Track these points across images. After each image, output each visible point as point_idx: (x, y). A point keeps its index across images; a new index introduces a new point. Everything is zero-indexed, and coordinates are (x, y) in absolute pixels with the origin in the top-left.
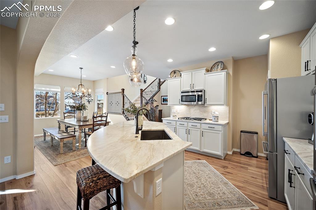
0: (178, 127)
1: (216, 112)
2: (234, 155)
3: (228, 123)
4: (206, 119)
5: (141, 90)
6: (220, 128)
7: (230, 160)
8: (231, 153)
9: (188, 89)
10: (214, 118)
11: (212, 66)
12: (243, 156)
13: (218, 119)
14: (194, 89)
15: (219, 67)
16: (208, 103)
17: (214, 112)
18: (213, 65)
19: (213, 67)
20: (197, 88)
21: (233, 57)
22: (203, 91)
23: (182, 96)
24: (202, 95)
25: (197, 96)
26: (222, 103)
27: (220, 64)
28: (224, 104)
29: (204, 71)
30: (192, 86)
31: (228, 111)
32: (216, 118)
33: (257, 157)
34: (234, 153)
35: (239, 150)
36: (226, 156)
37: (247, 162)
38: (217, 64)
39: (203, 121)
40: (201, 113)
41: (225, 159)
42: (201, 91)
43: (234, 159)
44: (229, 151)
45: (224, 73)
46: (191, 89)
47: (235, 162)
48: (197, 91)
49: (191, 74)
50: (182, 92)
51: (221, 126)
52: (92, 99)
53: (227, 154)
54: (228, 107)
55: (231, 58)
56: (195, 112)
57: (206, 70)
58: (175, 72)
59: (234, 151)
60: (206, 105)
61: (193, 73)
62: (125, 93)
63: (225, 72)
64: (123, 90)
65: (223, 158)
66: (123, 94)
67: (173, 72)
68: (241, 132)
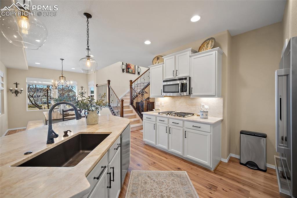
0: (158, 124)
1: (205, 106)
2: (231, 164)
3: (222, 121)
4: (193, 115)
5: (131, 81)
6: (208, 128)
7: (222, 174)
8: (226, 161)
9: (171, 77)
10: (201, 113)
11: (200, 45)
12: (244, 168)
13: (207, 115)
14: (177, 77)
15: (209, 45)
16: (194, 93)
17: (203, 106)
18: (202, 44)
19: (202, 47)
20: (181, 76)
21: (228, 31)
22: (188, 79)
23: (164, 86)
24: (186, 83)
25: (180, 85)
26: (213, 93)
27: (210, 42)
28: (215, 95)
29: (189, 53)
30: (176, 72)
31: (222, 105)
32: (204, 114)
33: (265, 171)
34: (231, 160)
35: (238, 157)
36: (218, 166)
37: (249, 179)
38: (206, 42)
39: (187, 118)
40: (188, 106)
41: (216, 171)
42: (186, 79)
43: (230, 172)
44: (224, 158)
45: (214, 52)
46: (174, 77)
47: (230, 179)
48: (180, 79)
49: (174, 58)
50: (164, 81)
51: (210, 125)
52: (85, 91)
53: (221, 162)
54: (222, 99)
55: (226, 32)
56: (181, 105)
57: (191, 51)
58: (158, 58)
59: (231, 157)
60: (192, 96)
61: (177, 56)
62: (111, 85)
63: (217, 52)
64: (109, 81)
65: (212, 170)
66: (109, 86)
67: (156, 58)
68: (242, 132)
